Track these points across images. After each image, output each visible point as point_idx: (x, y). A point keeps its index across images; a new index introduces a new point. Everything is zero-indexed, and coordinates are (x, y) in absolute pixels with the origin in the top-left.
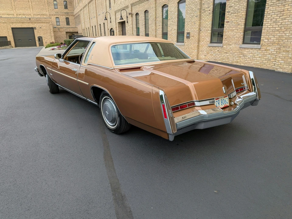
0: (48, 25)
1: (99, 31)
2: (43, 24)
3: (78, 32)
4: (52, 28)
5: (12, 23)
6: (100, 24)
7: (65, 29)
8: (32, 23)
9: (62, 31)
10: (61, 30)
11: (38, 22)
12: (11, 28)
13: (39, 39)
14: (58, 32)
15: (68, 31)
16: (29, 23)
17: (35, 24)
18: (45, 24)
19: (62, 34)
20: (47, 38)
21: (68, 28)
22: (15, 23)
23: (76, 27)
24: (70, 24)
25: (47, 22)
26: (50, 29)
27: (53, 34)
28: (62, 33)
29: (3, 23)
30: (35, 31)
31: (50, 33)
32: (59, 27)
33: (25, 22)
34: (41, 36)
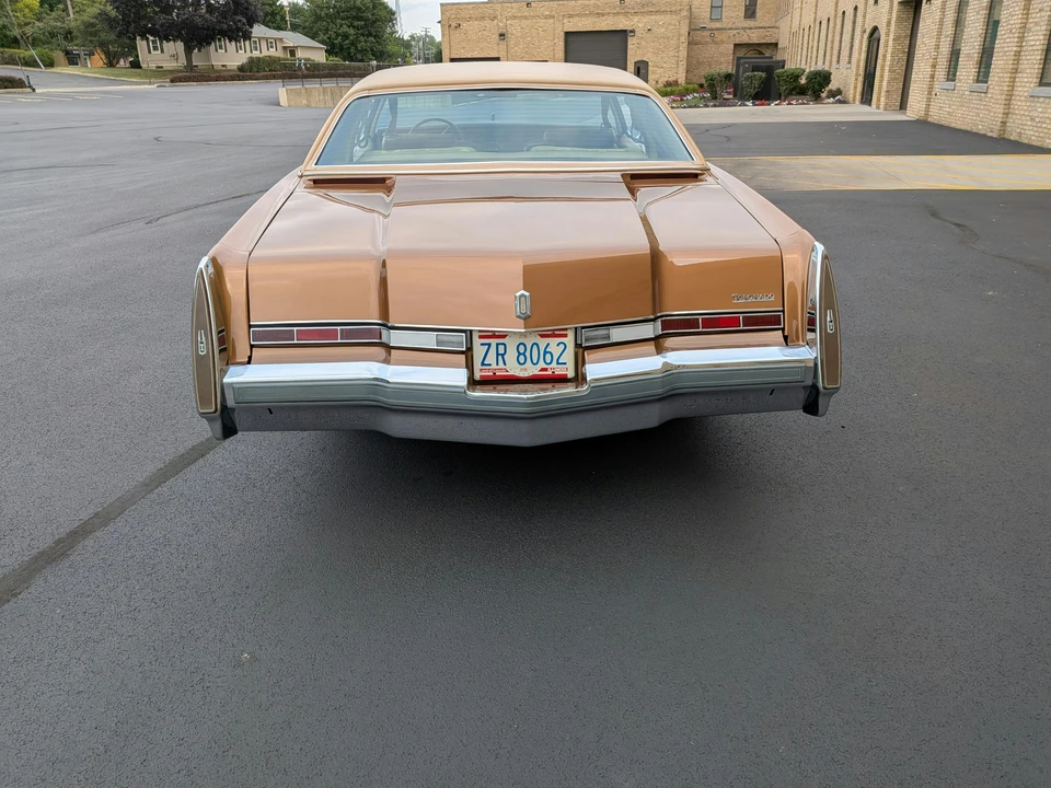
0: (674, 19)
1: (837, 38)
2: (658, 17)
3: (777, 44)
4: (685, 30)
5: (571, 16)
6: (844, 12)
7: (735, 32)
8: (626, 14)
9: (723, 42)
10: (719, 36)
11: (646, 9)
12: (562, 34)
13: (639, 68)
14: (707, 43)
15: (745, 40)
16: (618, 13)
17: (636, 18)
18: (667, 18)
19: (721, 53)
20: (665, 65)
21: (744, 29)
22: (577, 15)
23: (777, 24)
24: (759, 13)
25: (673, 9)
26: (680, 35)
27: (683, 53)
28: (722, 48)
29: (546, 17)
30: (631, 42)
31: (677, 48)
32: (718, 25)
33: (608, 10)
34: (645, 59)
